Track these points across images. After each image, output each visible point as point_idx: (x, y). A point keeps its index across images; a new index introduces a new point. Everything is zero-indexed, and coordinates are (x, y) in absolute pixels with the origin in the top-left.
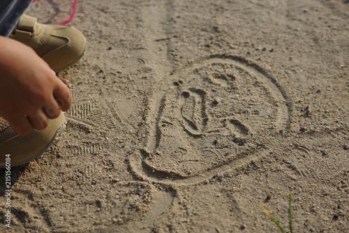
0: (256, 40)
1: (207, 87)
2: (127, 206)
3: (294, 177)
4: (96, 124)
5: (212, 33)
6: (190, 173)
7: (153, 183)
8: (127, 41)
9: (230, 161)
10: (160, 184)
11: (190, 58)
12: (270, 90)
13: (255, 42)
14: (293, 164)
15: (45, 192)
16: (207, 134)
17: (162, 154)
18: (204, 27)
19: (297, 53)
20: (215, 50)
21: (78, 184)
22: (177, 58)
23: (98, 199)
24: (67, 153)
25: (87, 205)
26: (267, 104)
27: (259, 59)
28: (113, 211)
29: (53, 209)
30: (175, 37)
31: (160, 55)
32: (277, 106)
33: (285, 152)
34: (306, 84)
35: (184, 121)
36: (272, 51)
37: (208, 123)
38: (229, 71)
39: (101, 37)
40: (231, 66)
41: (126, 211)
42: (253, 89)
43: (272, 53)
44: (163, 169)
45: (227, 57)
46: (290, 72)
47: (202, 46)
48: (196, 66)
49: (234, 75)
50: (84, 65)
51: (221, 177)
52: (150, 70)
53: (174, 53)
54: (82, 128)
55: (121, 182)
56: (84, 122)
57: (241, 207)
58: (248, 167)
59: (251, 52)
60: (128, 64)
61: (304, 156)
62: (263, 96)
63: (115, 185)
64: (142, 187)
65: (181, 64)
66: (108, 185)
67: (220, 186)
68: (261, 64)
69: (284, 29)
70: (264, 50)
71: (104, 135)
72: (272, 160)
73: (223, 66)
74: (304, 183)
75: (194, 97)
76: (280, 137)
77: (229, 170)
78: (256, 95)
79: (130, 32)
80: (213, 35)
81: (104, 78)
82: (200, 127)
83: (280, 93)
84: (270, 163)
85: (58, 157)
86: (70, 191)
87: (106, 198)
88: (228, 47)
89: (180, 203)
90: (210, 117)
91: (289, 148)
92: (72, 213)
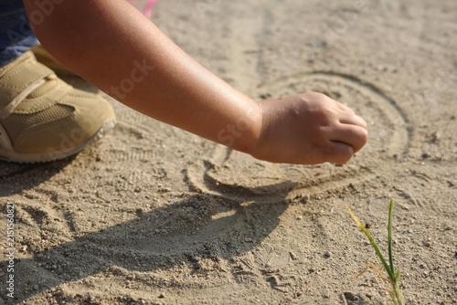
0: (375, 59)
3: (407, 206)
4: (152, 130)
5: (317, 48)
7: (215, 197)
9: (321, 182)
10: (224, 199)
11: (286, 71)
12: (387, 112)
13: (374, 62)
14: (406, 192)
15: (73, 195)
17: (232, 168)
18: (308, 42)
19: (429, 76)
20: (319, 66)
21: (118, 190)
22: (270, 71)
23: (139, 207)
24: (109, 157)
25: (125, 213)
26: (381, 126)
27: (377, 79)
28: (157, 221)
29: (80, 213)
31: (247, 67)
33: (397, 178)
36: (395, 72)
38: (335, 89)
40: (338, 83)
41: (174, 222)
42: (364, 110)
43: (395, 74)
44: (230, 183)
45: (334, 74)
46: (416, 95)
47: (303, 61)
49: (341, 93)
51: (306, 198)
54: (134, 133)
55: (173, 193)
56: (138, 126)
57: (329, 233)
58: (344, 189)
59: (367, 71)
61: (423, 185)
62: (377, 118)
63: (165, 194)
64: (200, 199)
65: (272, 78)
66: (156, 195)
67: (303, 208)
68: (378, 84)
69: (414, 50)
70: (385, 70)
71: (161, 142)
72: (379, 185)
73: (327, 83)
74: (420, 214)
76: (393, 162)
77: (318, 191)
79: (214, 42)
80: (319, 51)
83: (400, 116)
84: (375, 188)
85: (98, 160)
86: (106, 196)
87: (151, 207)
88: (337, 65)
89: (246, 221)
91: (403, 174)
92: (103, 220)
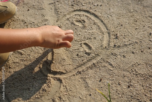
1: (73, 27)
3: (112, 69)
4: (25, 50)
6: (67, 71)
7: (52, 77)
8: (36, 5)
9: (84, 63)
10: (55, 77)
11: (65, 12)
12: (101, 26)
13: (93, 2)
14: (111, 63)
16: (74, 51)
17: (55, 63)
19: (112, 6)
20: (76, 7)
21: (20, 81)
22: (59, 13)
23: (29, 87)
24: (13, 66)
25: (24, 90)
26: (100, 33)
27: (96, 11)
29: (10, 94)
30: (58, 1)
31: (51, 11)
32: (104, 34)
33: (107, 57)
34: (116, 22)
38: (82, 18)
39: (24, 4)
40: (83, 15)
41: (41, 92)
42: (93, 27)
43: (101, 7)
44: (56, 70)
45: (81, 11)
46: (109, 16)
47: (70, 5)
48: (68, 16)
49: (85, 20)
50: (17, 20)
51: (81, 72)
52: (47, 20)
53: (58, 10)
54: (19, 53)
55: (38, 78)
57: (90, 85)
58: (92, 66)
59: (92, 7)
60: (37, 18)
61: (116, 58)
62: (98, 30)
63: (36, 80)
64: (47, 79)
65: (61, 16)
66: (33, 80)
67: (80, 76)
68: (96, 13)
70: (98, 5)
71: (29, 55)
72: (102, 61)
73: (80, 15)
74: (116, 71)
76: (105, 50)
77: (84, 68)
78: (95, 30)
81: (27, 26)
83: (105, 28)
84: (101, 63)
85: (10, 68)
86: (16, 84)
87: (32, 86)
88: (81, 5)
89: (64, 86)
91: (109, 55)
92: (18, 95)
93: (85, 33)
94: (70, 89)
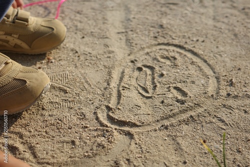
0: (191, 34)
1: (156, 64)
2: (96, 144)
3: (224, 127)
4: (72, 87)
5: (159, 29)
6: (143, 123)
7: (116, 129)
8: (96, 32)
9: (174, 115)
10: (121, 130)
11: (143, 45)
12: (203, 67)
13: (190, 36)
14: (222, 118)
15: (32, 134)
16: (156, 96)
17: (122, 109)
18: (153, 25)
19: (222, 43)
20: (161, 40)
21: (58, 129)
22: (133, 44)
23: (73, 139)
24: (50, 107)
25: (65, 144)
26: (201, 76)
27: (194, 47)
28: (84, 148)
29: (38, 146)
30: (132, 31)
31: (120, 42)
32: (208, 78)
33: (216, 110)
34: (229, 64)
35: (139, 87)
36: (203, 41)
37: (157, 88)
38: (172, 54)
39: (77, 30)
40: (173, 50)
41: (95, 148)
42: (190, 67)
43: (203, 43)
44: (123, 119)
45: (170, 45)
46: (217, 56)
47: (151, 37)
48: (147, 50)
49: (176, 57)
50: (63, 48)
51: (168, 126)
52: (113, 52)
53: (131, 41)
54: (62, 90)
55: (91, 128)
56: (63, 85)
57: (183, 148)
58: (188, 119)
59: (188, 42)
60: (97, 48)
61: (230, 113)
62: (198, 72)
63: (86, 130)
64: (107, 131)
65: (136, 49)
66: (81, 130)
67: (167, 133)
68: (195, 50)
69: (212, 27)
70: (198, 40)
71: (78, 95)
72: (206, 115)
73: (167, 51)
74: (232, 132)
75: (146, 71)
76: (211, 100)
77: (173, 121)
78: (193, 70)
79: (98, 27)
80: (159, 30)
81: (79, 57)
82: (151, 91)
83: (210, 70)
84: (205, 117)
85: (43, 109)
86: (52, 133)
87: (79, 139)
88: (171, 39)
89: (136, 144)
90: (158, 85)
91: (219, 107)
92: (52, 149)
93: (177, 74)
94: (147, 151)
